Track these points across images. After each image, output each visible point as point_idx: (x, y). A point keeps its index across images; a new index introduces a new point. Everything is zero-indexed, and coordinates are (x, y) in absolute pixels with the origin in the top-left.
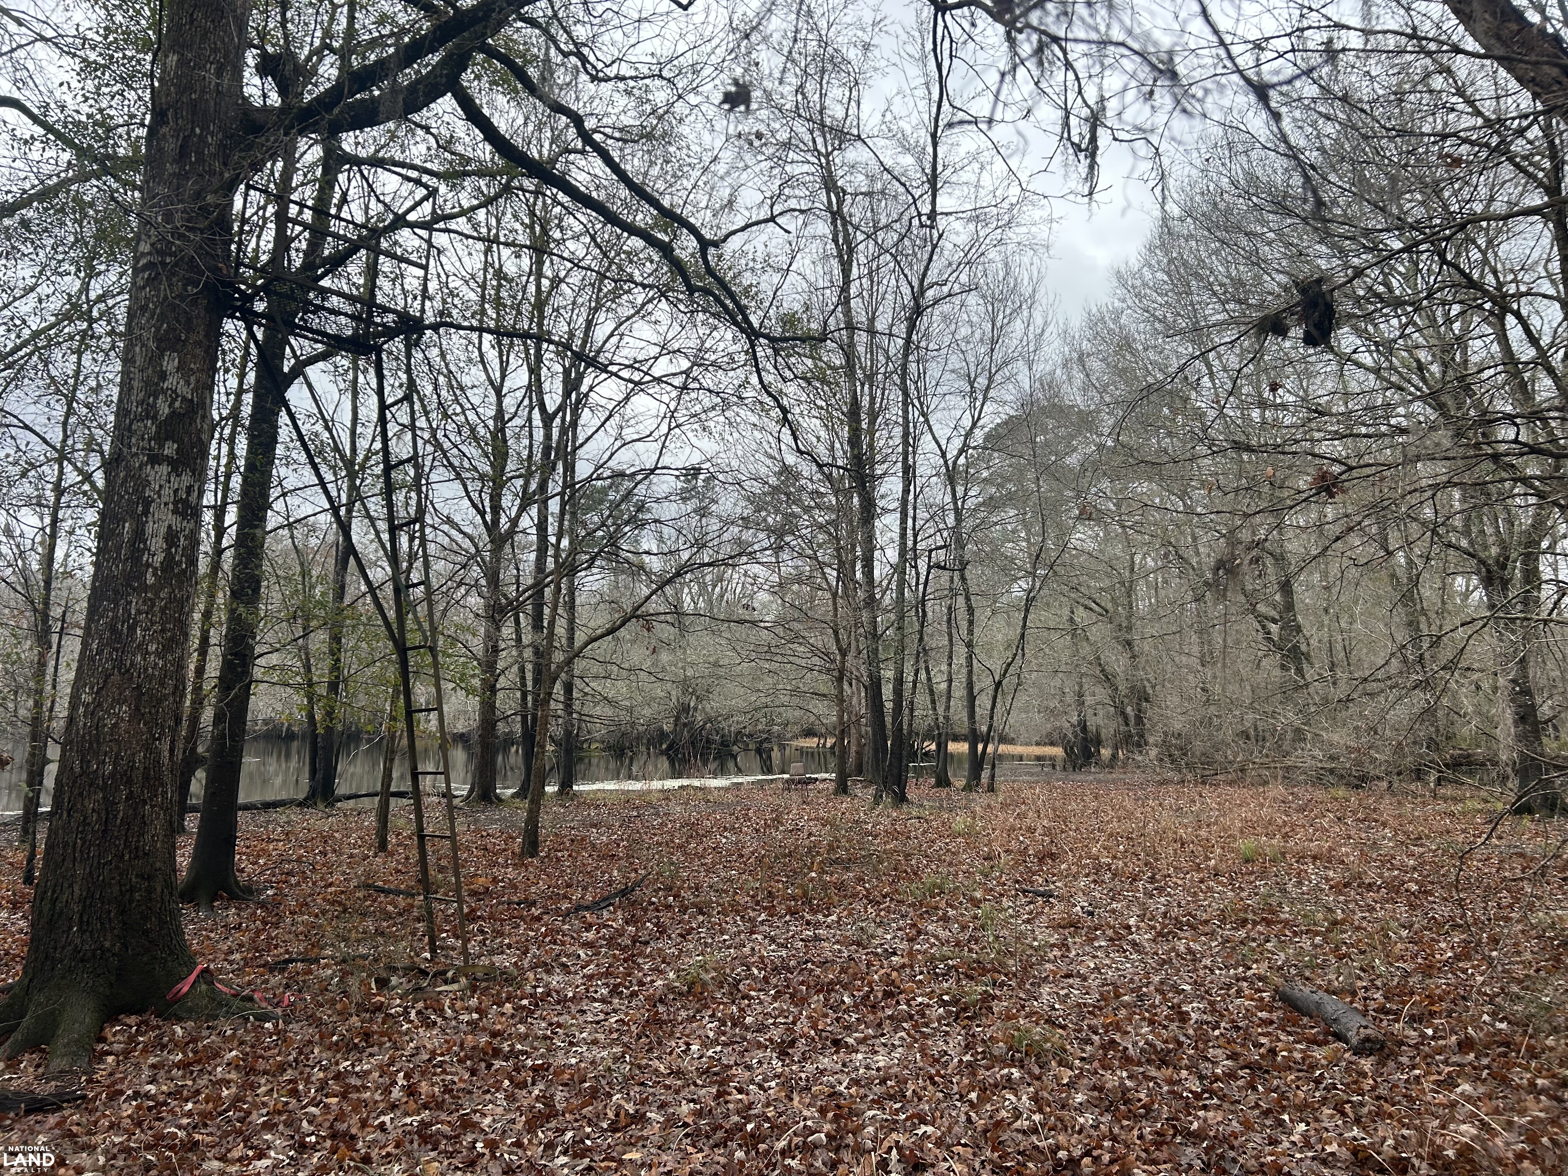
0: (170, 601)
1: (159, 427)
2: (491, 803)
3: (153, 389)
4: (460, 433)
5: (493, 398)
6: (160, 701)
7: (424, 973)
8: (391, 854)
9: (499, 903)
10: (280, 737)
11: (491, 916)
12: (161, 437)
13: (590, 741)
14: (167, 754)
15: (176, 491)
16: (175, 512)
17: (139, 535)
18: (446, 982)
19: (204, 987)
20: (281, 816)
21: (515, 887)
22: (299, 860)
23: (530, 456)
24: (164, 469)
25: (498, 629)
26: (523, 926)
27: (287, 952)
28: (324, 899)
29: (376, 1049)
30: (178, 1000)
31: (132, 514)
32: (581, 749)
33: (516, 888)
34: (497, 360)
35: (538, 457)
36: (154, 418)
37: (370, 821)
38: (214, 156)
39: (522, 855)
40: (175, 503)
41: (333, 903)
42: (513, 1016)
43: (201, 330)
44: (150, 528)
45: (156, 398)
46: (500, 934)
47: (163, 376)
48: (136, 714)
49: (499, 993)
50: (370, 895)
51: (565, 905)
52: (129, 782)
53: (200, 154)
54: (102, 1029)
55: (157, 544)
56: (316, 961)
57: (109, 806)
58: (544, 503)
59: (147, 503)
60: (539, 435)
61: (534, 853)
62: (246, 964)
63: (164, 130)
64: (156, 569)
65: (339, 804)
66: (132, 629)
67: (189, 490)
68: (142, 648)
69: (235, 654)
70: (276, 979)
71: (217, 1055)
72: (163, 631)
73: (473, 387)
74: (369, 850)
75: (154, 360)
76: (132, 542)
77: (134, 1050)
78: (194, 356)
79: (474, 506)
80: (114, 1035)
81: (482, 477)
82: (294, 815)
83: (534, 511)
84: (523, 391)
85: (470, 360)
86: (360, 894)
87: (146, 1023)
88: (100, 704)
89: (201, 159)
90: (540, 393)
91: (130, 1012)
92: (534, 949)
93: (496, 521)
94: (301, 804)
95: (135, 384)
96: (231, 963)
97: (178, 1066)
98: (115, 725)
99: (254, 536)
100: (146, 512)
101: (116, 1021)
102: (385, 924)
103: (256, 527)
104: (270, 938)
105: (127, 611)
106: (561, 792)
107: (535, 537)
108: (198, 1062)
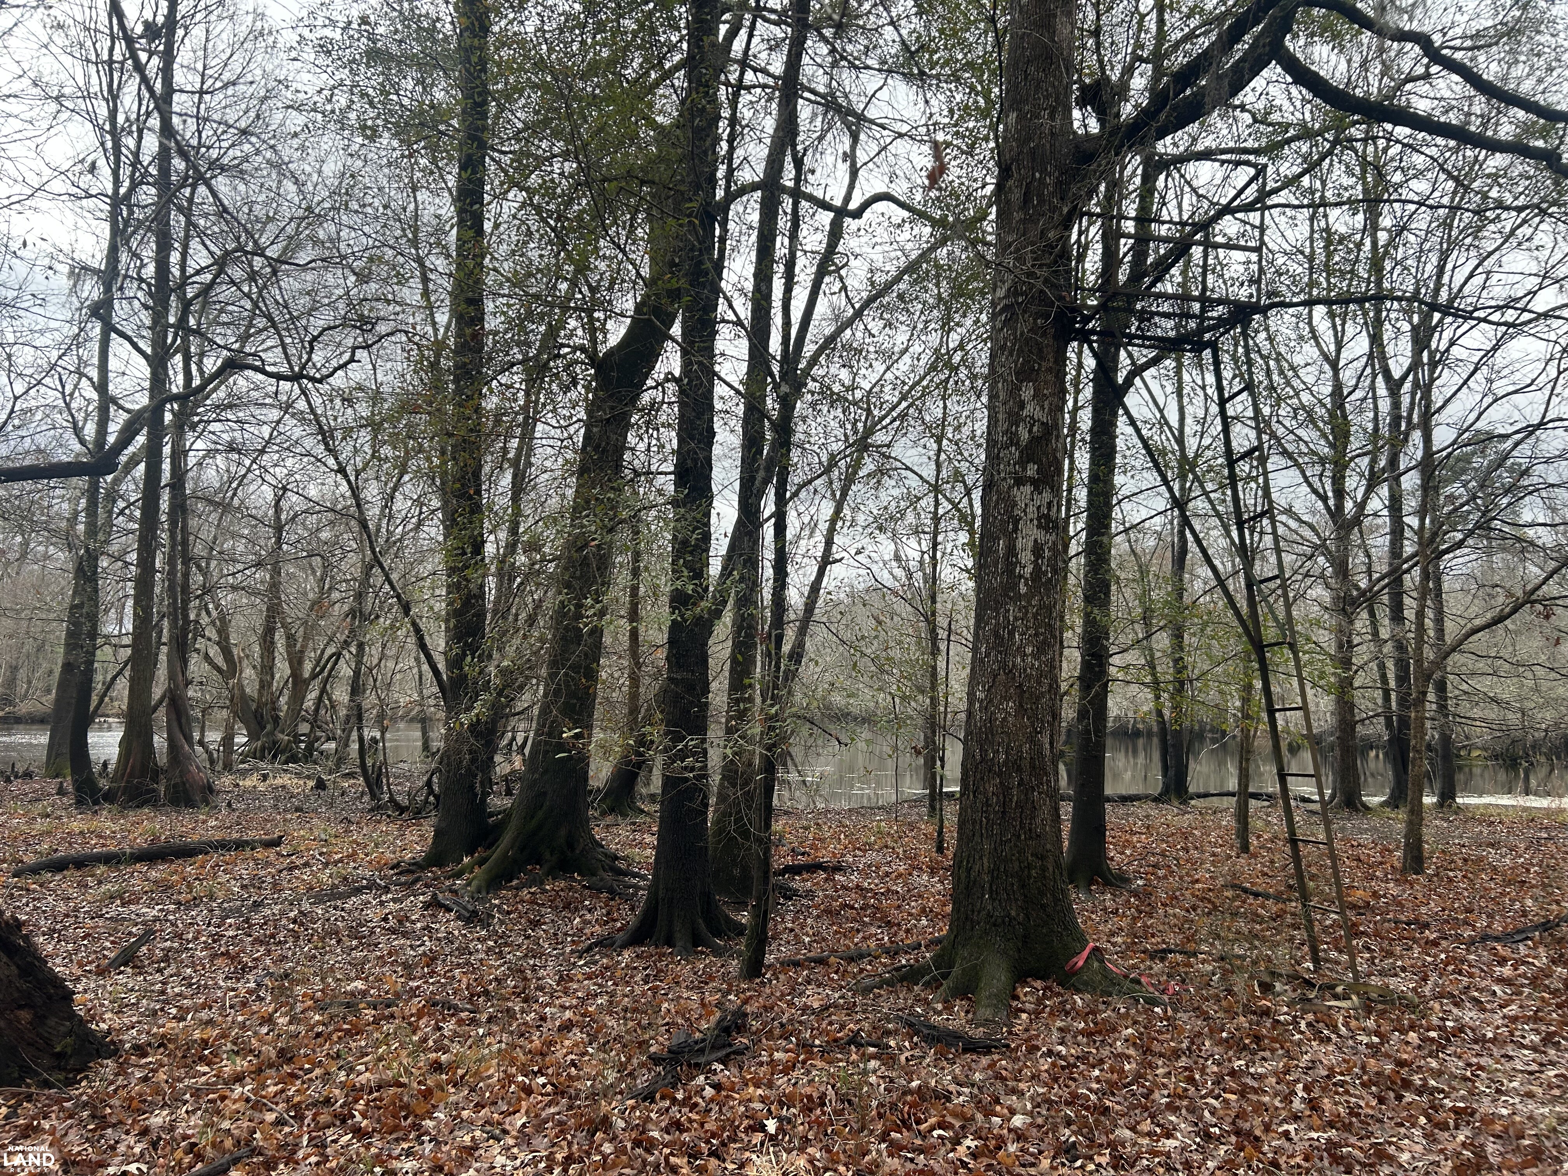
0: (1040, 608)
1: (1021, 452)
2: (1357, 810)
3: (1015, 419)
4: (1295, 417)
5: (1330, 374)
6: (1038, 698)
7: (1310, 984)
8: (1255, 856)
9: (1384, 921)
10: (1126, 733)
11: (1377, 934)
12: (1023, 462)
13: (1469, 748)
14: (1047, 746)
15: (1039, 508)
16: (1039, 527)
17: (1011, 550)
18: (1336, 997)
19: (1096, 964)
20: (1141, 810)
21: (1400, 904)
22: (1163, 854)
23: (1376, 429)
24: (1028, 489)
25: (1351, 622)
26: (1417, 950)
27: (1164, 942)
28: (1193, 895)
29: (1267, 1054)
30: (1074, 972)
31: (1005, 532)
32: (1459, 756)
33: (1403, 906)
34: (1331, 332)
35: (1385, 431)
36: (1017, 445)
37: (1228, 820)
38: (1052, 194)
39: (1404, 871)
40: (1039, 519)
41: (1202, 899)
42: (1419, 1047)
43: (1050, 357)
44: (1019, 543)
45: (1018, 426)
46: (1390, 954)
47: (1022, 405)
48: (1021, 709)
49: (1399, 1019)
50: (1238, 896)
51: (1467, 933)
52: (1019, 770)
53: (1040, 196)
54: (1015, 989)
55: (1026, 557)
56: (1195, 954)
57: (1005, 790)
58: (1396, 479)
59: (1016, 522)
60: (1385, 406)
61: (1419, 871)
62: (1128, 948)
63: (1010, 183)
64: (1026, 579)
65: (1193, 802)
66: (1011, 634)
67: (1050, 504)
68: (1020, 650)
69: (1093, 655)
70: (1158, 967)
71: (1114, 1030)
72: (1036, 635)
73: (1307, 365)
74: (1231, 848)
75: (1014, 391)
76: (1007, 557)
77: (1043, 1011)
78: (1046, 383)
79: (1315, 491)
80: (1025, 995)
81: (1322, 461)
82: (1150, 809)
83: (1384, 491)
84: (1365, 359)
85: (1301, 338)
86: (1229, 894)
87: (1049, 988)
88: (991, 701)
89: (1041, 202)
90: (1384, 359)
91: (1037, 978)
92: (1433, 978)
93: (1340, 506)
94: (1156, 800)
95: (1000, 416)
96: (1114, 944)
97: (1082, 1032)
98: (1004, 719)
99: (1101, 542)
100: (1016, 529)
101: (1025, 984)
102: (1258, 927)
103: (1103, 534)
104: (1145, 926)
105: (1006, 618)
106: (1440, 805)
107: (1387, 519)
108: (1100, 1032)
